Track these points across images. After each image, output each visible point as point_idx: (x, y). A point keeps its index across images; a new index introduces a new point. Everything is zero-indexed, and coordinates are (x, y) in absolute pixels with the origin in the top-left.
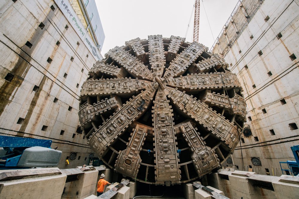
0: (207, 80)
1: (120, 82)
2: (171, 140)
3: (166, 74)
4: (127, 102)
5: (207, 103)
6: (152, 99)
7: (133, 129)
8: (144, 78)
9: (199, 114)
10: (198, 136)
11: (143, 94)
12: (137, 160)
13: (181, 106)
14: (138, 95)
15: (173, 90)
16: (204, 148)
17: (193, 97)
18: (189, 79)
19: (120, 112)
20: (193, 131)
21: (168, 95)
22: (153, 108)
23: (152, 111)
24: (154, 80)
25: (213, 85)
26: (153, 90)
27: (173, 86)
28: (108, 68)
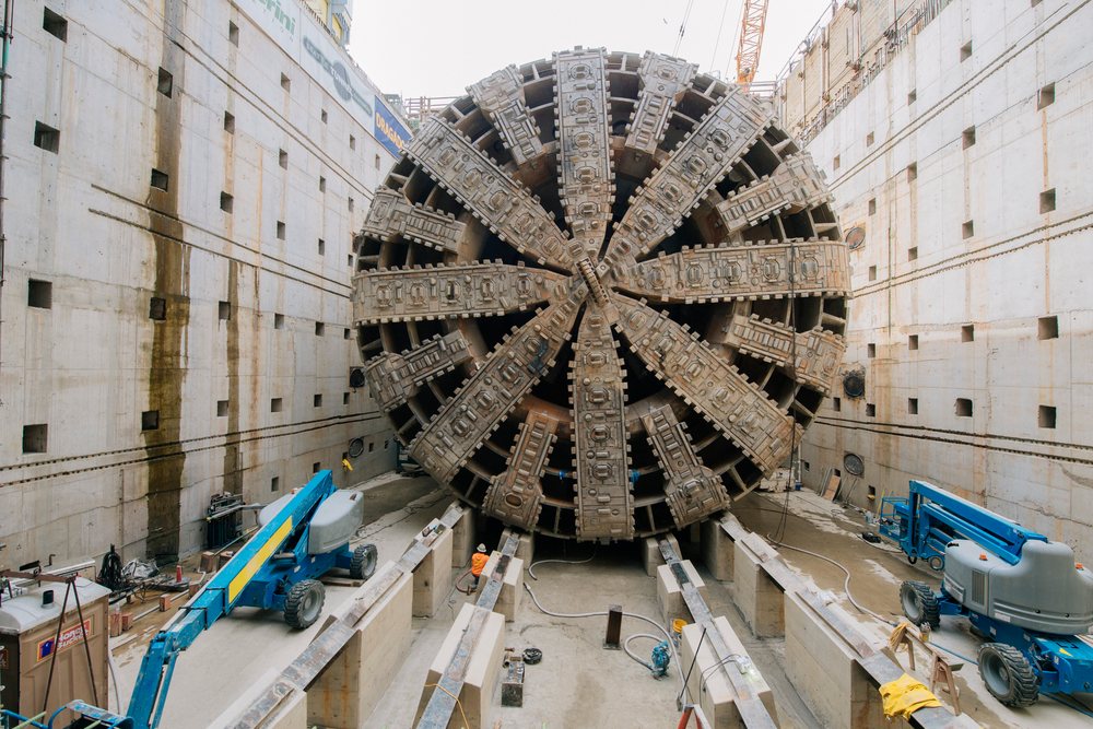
0: (744, 269)
1: (468, 278)
2: (617, 452)
3: (611, 249)
4: (498, 346)
5: (728, 347)
6: (568, 337)
7: (521, 425)
8: (541, 262)
9: (697, 383)
10: (687, 444)
11: (541, 321)
12: (536, 497)
13: (651, 359)
14: (529, 324)
15: (632, 307)
16: (697, 471)
17: (690, 332)
18: (687, 266)
19: (481, 377)
20: (674, 431)
21: (616, 325)
22: (571, 364)
23: (570, 376)
24: (574, 270)
25: (759, 288)
26: (572, 306)
27: (633, 291)
28: (422, 220)
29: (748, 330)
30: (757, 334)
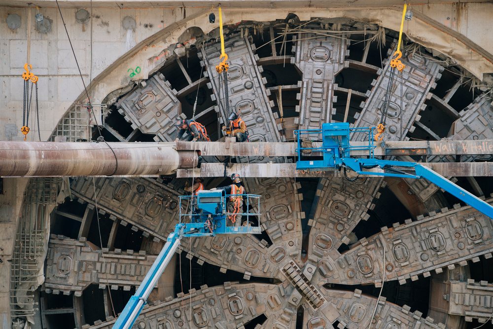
0: (447, 235)
1: (178, 313)
3: (312, 247)
5: (454, 316)
15: (349, 300)
17: (412, 311)
18: (391, 246)
21: (337, 322)
24: (282, 276)
25: (467, 252)
26: (290, 314)
27: (344, 283)
28: (113, 264)
29: (467, 296)
30: (478, 297)
